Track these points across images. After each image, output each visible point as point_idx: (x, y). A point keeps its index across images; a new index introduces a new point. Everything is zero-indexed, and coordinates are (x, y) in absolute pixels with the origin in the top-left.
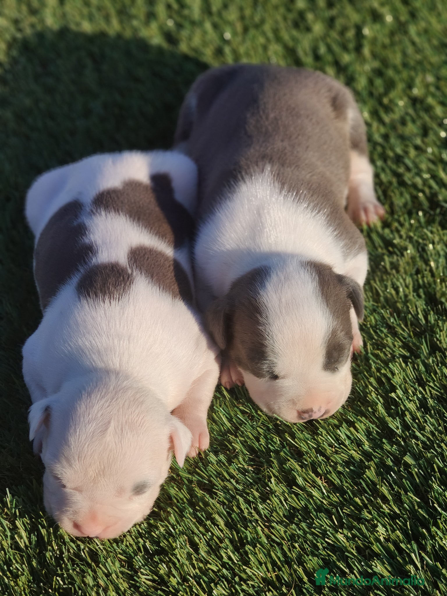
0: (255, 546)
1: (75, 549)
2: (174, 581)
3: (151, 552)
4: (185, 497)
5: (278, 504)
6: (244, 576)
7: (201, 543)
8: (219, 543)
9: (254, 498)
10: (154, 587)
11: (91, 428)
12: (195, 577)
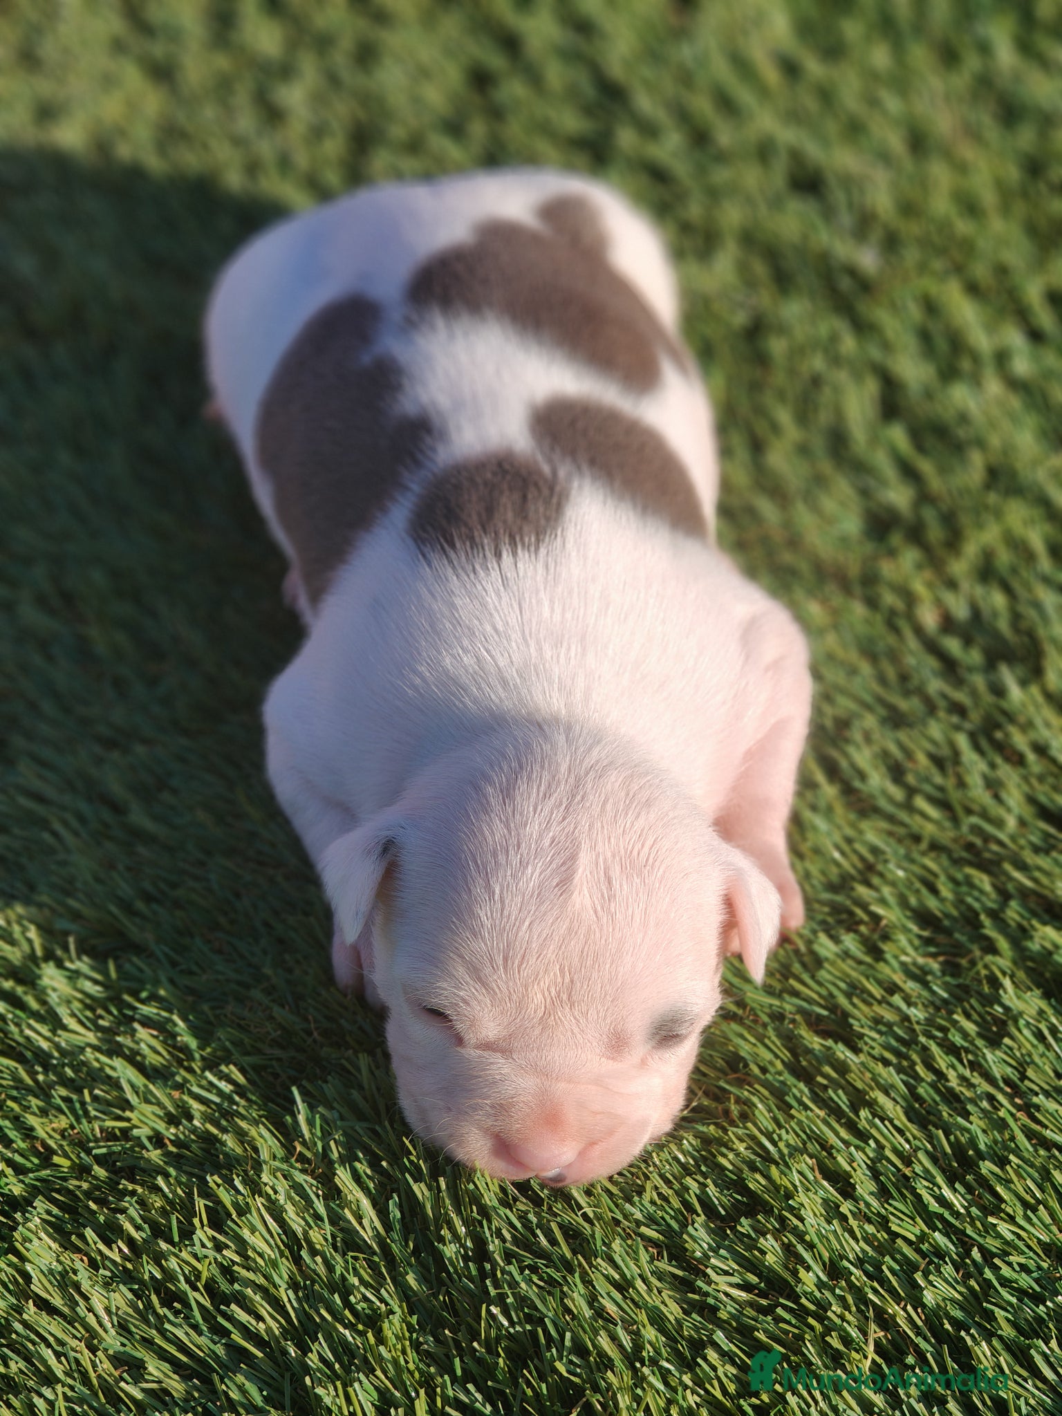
0: (1002, 1162)
1: (519, 1225)
2: (809, 1280)
3: (723, 1213)
4: (777, 1056)
5: (1033, 1046)
6: (992, 1244)
7: (855, 1170)
8: (900, 1166)
9: (965, 1035)
10: (751, 1304)
11: (533, 876)
12: (860, 1262)
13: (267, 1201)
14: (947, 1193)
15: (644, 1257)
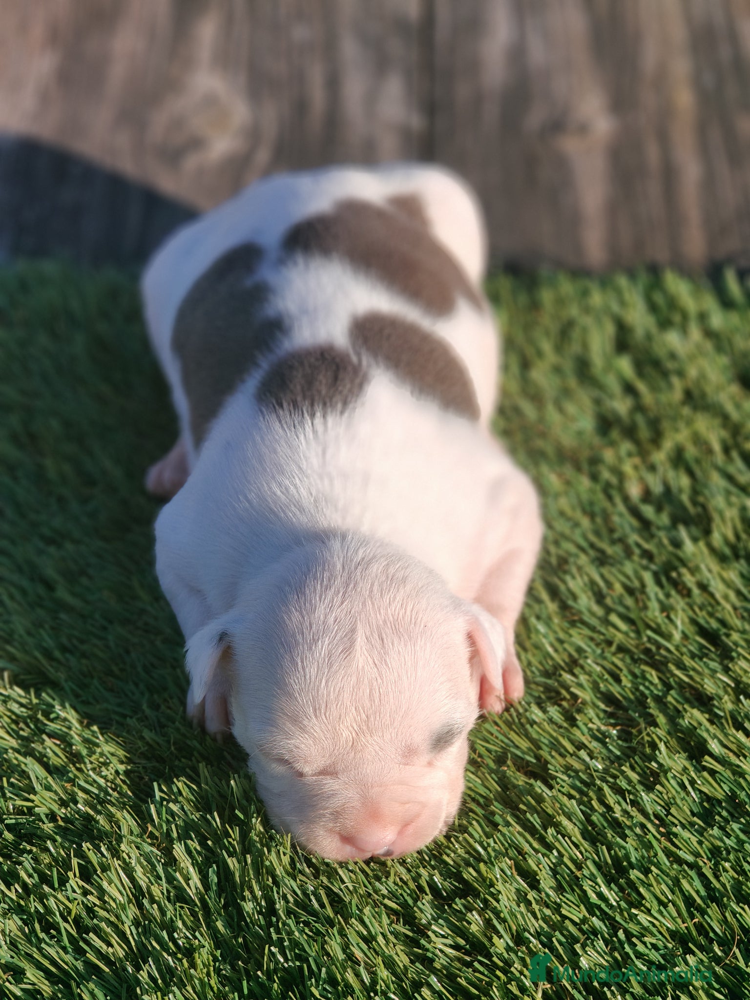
0: (647, 872)
1: (299, 892)
2: (500, 945)
3: (445, 894)
5: (677, 792)
6: (633, 928)
7: (541, 870)
8: (574, 870)
9: (629, 781)
10: (459, 960)
12: (538, 935)
13: (123, 863)
14: (604, 889)
15: (385, 920)
